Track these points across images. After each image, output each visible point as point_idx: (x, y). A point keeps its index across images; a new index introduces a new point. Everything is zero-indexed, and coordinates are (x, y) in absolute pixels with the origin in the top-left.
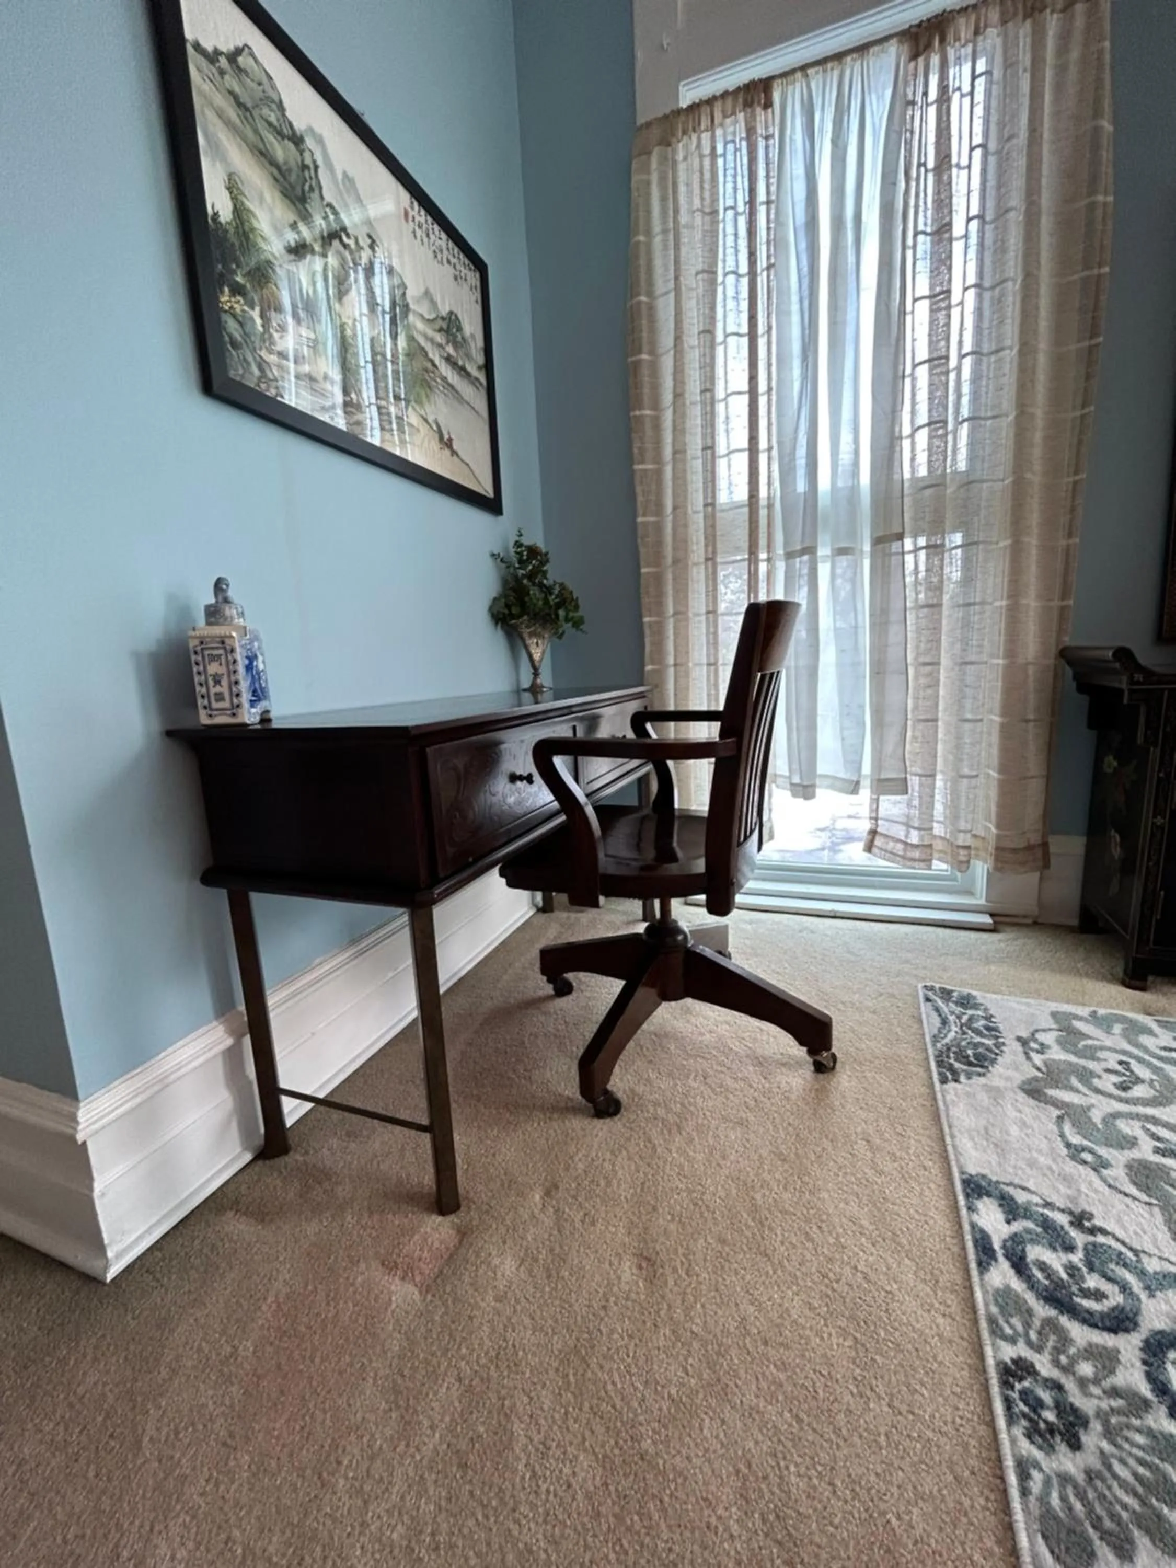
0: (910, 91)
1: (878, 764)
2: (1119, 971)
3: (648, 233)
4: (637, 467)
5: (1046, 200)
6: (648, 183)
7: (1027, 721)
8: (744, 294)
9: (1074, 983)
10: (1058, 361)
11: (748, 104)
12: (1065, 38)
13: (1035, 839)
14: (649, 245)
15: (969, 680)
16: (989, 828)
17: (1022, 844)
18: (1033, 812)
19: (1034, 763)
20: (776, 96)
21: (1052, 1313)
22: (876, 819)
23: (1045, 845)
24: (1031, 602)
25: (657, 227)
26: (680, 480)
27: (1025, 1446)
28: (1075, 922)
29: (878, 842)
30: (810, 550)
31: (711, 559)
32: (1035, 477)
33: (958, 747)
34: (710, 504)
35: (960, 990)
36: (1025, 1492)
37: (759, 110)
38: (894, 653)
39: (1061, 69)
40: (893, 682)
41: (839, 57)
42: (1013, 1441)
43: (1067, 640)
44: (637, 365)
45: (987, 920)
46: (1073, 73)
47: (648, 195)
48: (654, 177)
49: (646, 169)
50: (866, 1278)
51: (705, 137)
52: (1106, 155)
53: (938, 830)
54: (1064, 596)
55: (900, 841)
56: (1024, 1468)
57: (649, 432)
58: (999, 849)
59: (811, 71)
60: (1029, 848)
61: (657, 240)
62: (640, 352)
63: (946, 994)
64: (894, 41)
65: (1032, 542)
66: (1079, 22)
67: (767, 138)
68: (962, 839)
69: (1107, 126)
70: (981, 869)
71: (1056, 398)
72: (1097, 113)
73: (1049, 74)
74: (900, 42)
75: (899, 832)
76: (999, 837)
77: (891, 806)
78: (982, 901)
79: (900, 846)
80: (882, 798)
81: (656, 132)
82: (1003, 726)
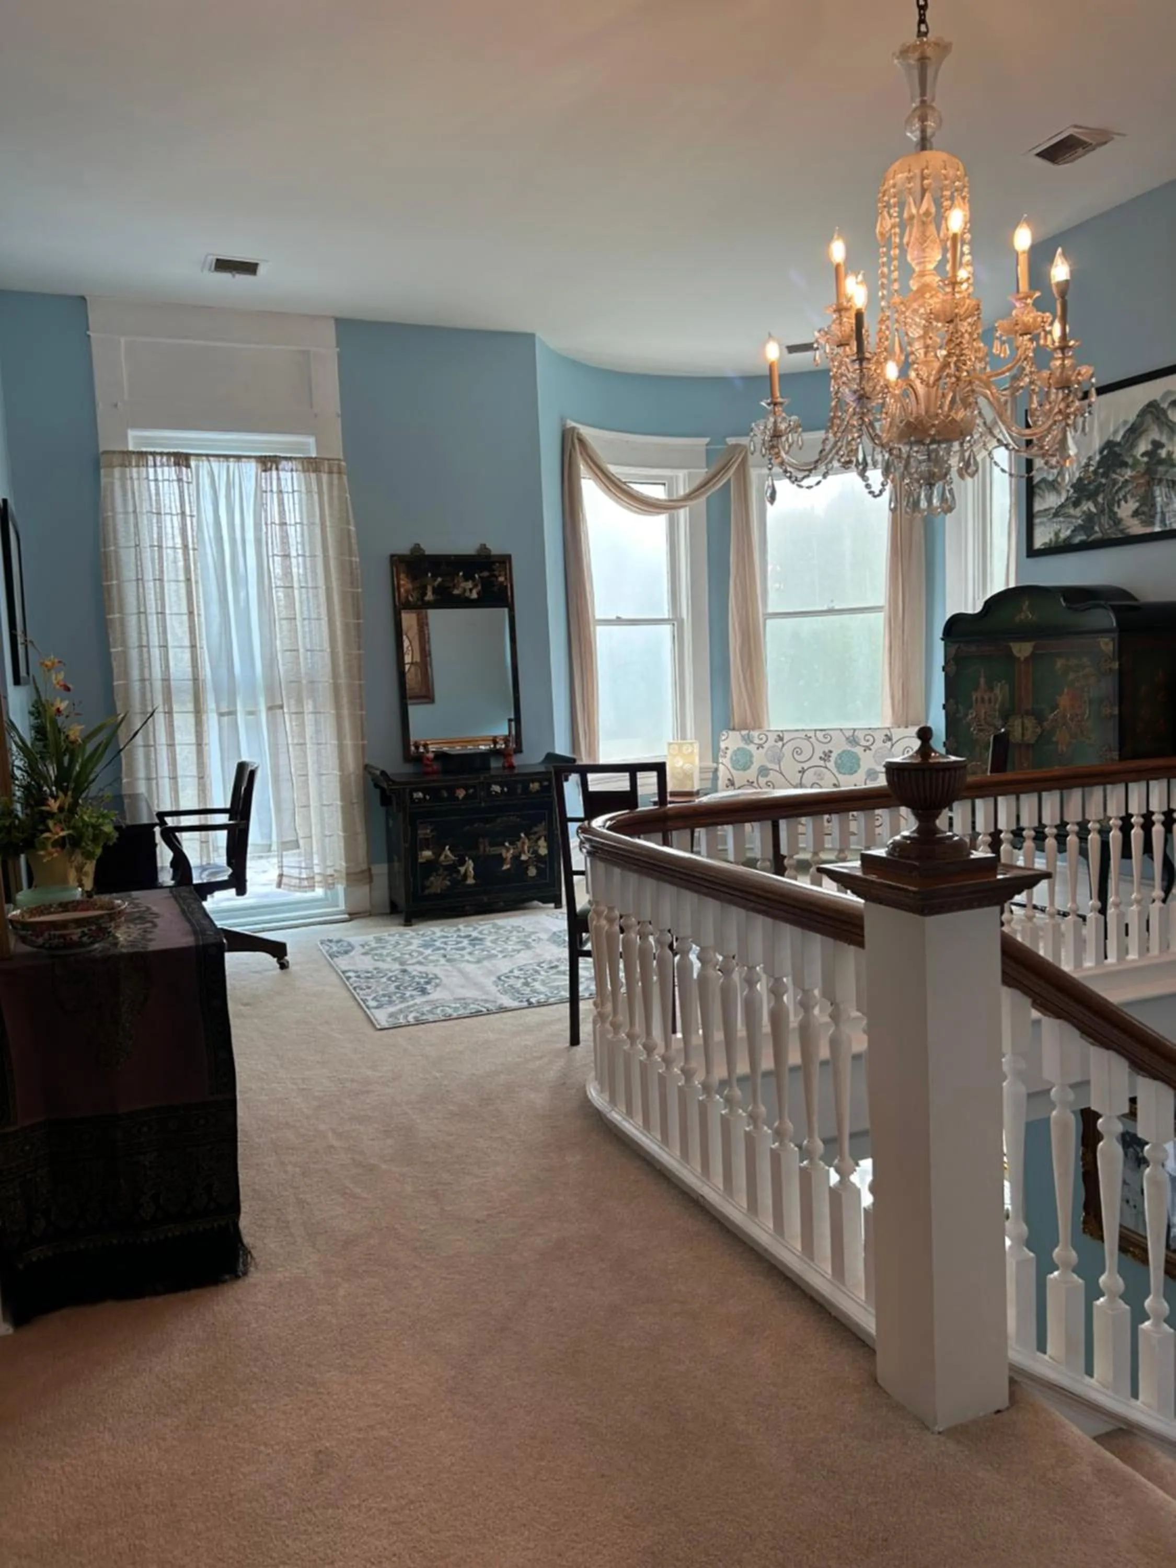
0: (264, 485)
1: (280, 835)
2: (402, 922)
3: (113, 509)
4: (113, 650)
5: (332, 552)
6: (112, 484)
7: (353, 804)
8: (181, 564)
9: (383, 929)
10: (346, 626)
11: (177, 464)
12: (331, 485)
13: (364, 867)
14: (114, 517)
15: (324, 783)
16: (342, 864)
17: (358, 870)
18: (362, 852)
19: (360, 828)
20: (193, 463)
22: (281, 867)
23: (369, 870)
24: (348, 742)
25: (119, 508)
26: (145, 664)
28: (388, 911)
29: (285, 880)
30: (232, 713)
31: (169, 713)
32: (343, 681)
33: (322, 820)
34: (166, 680)
35: (335, 939)
37: (184, 469)
38: (284, 770)
39: (331, 498)
40: (285, 786)
41: (227, 457)
43: (367, 761)
44: (109, 588)
45: (346, 916)
46: (336, 502)
47: (112, 491)
48: (117, 484)
49: (112, 476)
51: (151, 470)
52: (354, 541)
53: (317, 870)
54: (363, 739)
55: (296, 878)
57: (118, 628)
58: (348, 874)
59: (212, 459)
60: (363, 872)
61: (120, 517)
62: (111, 580)
63: (330, 941)
64: (253, 460)
65: (345, 712)
66: (336, 482)
67: (188, 483)
68: (330, 871)
69: (352, 528)
70: (340, 888)
71: (347, 643)
72: (348, 523)
73: (326, 498)
74: (257, 462)
75: (295, 872)
76: (347, 868)
77: (291, 859)
78: (342, 907)
79: (297, 881)
80: (284, 853)
81: (116, 460)
82: (342, 807)
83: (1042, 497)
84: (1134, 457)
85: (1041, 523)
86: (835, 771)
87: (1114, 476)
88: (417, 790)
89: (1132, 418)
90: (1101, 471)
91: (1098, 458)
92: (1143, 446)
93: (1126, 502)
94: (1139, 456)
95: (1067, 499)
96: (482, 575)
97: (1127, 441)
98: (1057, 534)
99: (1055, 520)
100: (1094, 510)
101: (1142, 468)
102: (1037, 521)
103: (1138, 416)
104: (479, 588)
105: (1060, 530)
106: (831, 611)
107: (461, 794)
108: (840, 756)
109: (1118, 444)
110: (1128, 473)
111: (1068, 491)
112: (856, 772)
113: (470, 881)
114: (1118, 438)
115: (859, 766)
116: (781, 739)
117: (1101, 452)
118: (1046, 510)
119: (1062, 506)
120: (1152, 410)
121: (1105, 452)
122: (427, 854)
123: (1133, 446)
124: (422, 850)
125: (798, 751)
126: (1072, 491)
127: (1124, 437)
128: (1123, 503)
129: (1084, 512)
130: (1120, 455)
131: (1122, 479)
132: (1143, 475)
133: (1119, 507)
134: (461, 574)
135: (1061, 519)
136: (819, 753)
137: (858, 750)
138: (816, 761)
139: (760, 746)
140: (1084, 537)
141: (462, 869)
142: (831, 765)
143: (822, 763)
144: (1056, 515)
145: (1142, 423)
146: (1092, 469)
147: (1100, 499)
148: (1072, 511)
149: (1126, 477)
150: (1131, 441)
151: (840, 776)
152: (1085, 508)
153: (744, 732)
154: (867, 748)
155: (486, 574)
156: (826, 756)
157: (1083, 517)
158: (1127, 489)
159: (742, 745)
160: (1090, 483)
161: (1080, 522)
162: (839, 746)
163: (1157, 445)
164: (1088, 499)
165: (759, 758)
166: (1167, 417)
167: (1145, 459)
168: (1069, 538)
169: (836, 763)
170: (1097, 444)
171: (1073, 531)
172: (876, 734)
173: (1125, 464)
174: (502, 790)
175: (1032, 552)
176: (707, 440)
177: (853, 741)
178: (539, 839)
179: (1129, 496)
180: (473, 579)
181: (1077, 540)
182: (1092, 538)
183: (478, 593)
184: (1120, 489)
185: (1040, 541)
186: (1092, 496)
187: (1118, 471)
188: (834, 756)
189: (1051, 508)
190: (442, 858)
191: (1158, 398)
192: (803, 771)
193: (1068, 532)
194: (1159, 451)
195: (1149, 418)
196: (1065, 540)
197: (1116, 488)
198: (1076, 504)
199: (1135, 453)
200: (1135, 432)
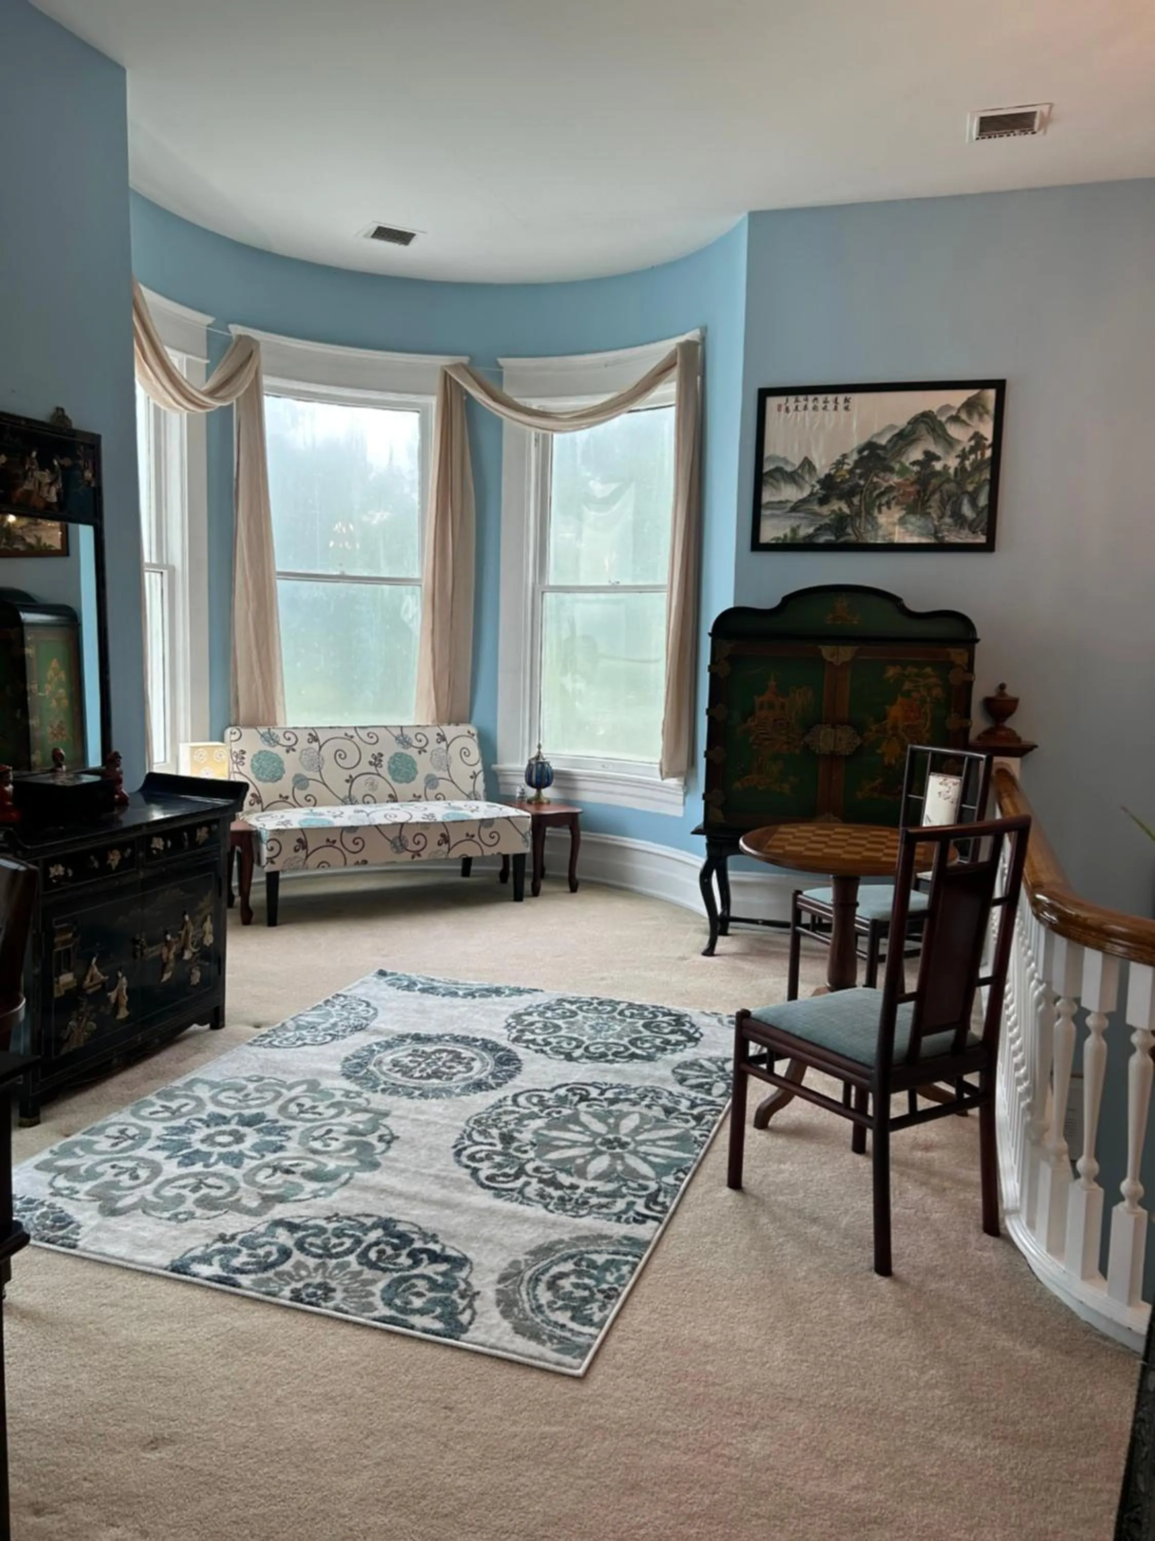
21: (273, 1271)
27: (331, 1304)
36: (346, 1312)
42: (326, 1308)
50: (217, 1336)
56: (337, 1309)
83: (778, 489)
84: (902, 464)
85: (773, 516)
86: (389, 778)
87: (875, 480)
88: (53, 862)
89: (902, 422)
90: (858, 471)
91: (855, 456)
92: (916, 454)
93: (889, 508)
94: (907, 464)
95: (812, 494)
96: (62, 462)
97: (895, 445)
98: (794, 531)
99: (793, 514)
100: (846, 510)
101: (912, 477)
102: (765, 512)
103: (909, 423)
104: (60, 485)
105: (799, 527)
106: (342, 578)
107: (114, 859)
108: (393, 760)
109: (883, 448)
110: (895, 479)
111: (813, 486)
112: (413, 779)
113: (123, 1013)
114: (883, 441)
115: (417, 772)
116: (316, 739)
117: (860, 451)
118: (780, 502)
119: (803, 501)
120: (926, 420)
121: (866, 453)
122: (67, 978)
123: (900, 453)
124: (58, 976)
125: (339, 754)
126: (818, 487)
127: (890, 441)
128: (884, 508)
129: (833, 511)
130: (885, 459)
131: (886, 485)
132: (913, 484)
133: (880, 512)
134: (34, 454)
135: (802, 515)
136: (367, 758)
137: (412, 752)
138: (365, 767)
139: (290, 749)
140: (833, 538)
141: (113, 995)
142: (384, 771)
143: (372, 769)
144: (794, 509)
145: (913, 432)
146: (846, 467)
147: (856, 500)
148: (816, 508)
149: (891, 483)
150: (897, 448)
151: (395, 785)
152: (836, 508)
153: (263, 730)
154: (422, 750)
155: (67, 462)
156: (377, 760)
157: (833, 516)
158: (892, 496)
159: (266, 747)
160: (842, 482)
161: (827, 521)
162: (389, 749)
163: (930, 457)
164: (840, 498)
165: (292, 764)
166: (945, 430)
167: (916, 468)
168: (810, 536)
169: (389, 768)
170: (857, 441)
171: (817, 530)
172: (427, 732)
173: (891, 470)
174: (165, 846)
175: (757, 546)
176: (209, 320)
177: (403, 740)
178: (205, 920)
179: (893, 502)
180: (52, 469)
181: (822, 540)
182: (842, 540)
183: (58, 494)
184: (882, 494)
185: (768, 534)
186: (847, 496)
187: (882, 475)
188: (385, 760)
189: (787, 501)
190: (87, 982)
191: (935, 410)
192: (351, 780)
193: (811, 530)
194: (934, 463)
195: (922, 429)
196: (805, 538)
197: (877, 492)
198: (823, 501)
199: (903, 460)
200: (904, 438)
